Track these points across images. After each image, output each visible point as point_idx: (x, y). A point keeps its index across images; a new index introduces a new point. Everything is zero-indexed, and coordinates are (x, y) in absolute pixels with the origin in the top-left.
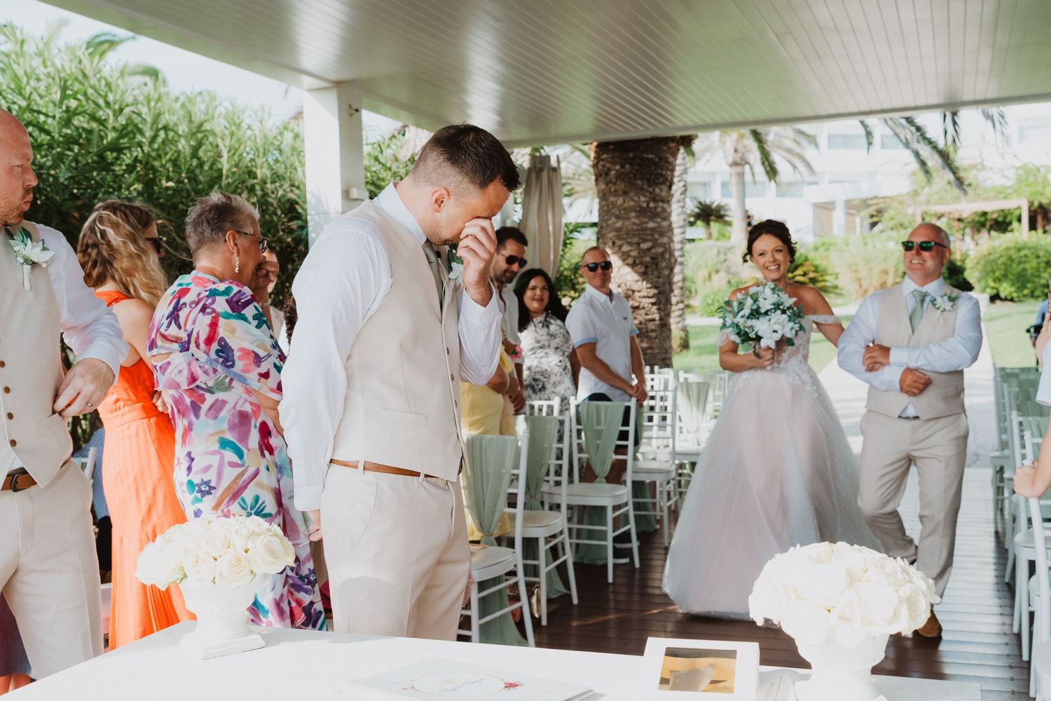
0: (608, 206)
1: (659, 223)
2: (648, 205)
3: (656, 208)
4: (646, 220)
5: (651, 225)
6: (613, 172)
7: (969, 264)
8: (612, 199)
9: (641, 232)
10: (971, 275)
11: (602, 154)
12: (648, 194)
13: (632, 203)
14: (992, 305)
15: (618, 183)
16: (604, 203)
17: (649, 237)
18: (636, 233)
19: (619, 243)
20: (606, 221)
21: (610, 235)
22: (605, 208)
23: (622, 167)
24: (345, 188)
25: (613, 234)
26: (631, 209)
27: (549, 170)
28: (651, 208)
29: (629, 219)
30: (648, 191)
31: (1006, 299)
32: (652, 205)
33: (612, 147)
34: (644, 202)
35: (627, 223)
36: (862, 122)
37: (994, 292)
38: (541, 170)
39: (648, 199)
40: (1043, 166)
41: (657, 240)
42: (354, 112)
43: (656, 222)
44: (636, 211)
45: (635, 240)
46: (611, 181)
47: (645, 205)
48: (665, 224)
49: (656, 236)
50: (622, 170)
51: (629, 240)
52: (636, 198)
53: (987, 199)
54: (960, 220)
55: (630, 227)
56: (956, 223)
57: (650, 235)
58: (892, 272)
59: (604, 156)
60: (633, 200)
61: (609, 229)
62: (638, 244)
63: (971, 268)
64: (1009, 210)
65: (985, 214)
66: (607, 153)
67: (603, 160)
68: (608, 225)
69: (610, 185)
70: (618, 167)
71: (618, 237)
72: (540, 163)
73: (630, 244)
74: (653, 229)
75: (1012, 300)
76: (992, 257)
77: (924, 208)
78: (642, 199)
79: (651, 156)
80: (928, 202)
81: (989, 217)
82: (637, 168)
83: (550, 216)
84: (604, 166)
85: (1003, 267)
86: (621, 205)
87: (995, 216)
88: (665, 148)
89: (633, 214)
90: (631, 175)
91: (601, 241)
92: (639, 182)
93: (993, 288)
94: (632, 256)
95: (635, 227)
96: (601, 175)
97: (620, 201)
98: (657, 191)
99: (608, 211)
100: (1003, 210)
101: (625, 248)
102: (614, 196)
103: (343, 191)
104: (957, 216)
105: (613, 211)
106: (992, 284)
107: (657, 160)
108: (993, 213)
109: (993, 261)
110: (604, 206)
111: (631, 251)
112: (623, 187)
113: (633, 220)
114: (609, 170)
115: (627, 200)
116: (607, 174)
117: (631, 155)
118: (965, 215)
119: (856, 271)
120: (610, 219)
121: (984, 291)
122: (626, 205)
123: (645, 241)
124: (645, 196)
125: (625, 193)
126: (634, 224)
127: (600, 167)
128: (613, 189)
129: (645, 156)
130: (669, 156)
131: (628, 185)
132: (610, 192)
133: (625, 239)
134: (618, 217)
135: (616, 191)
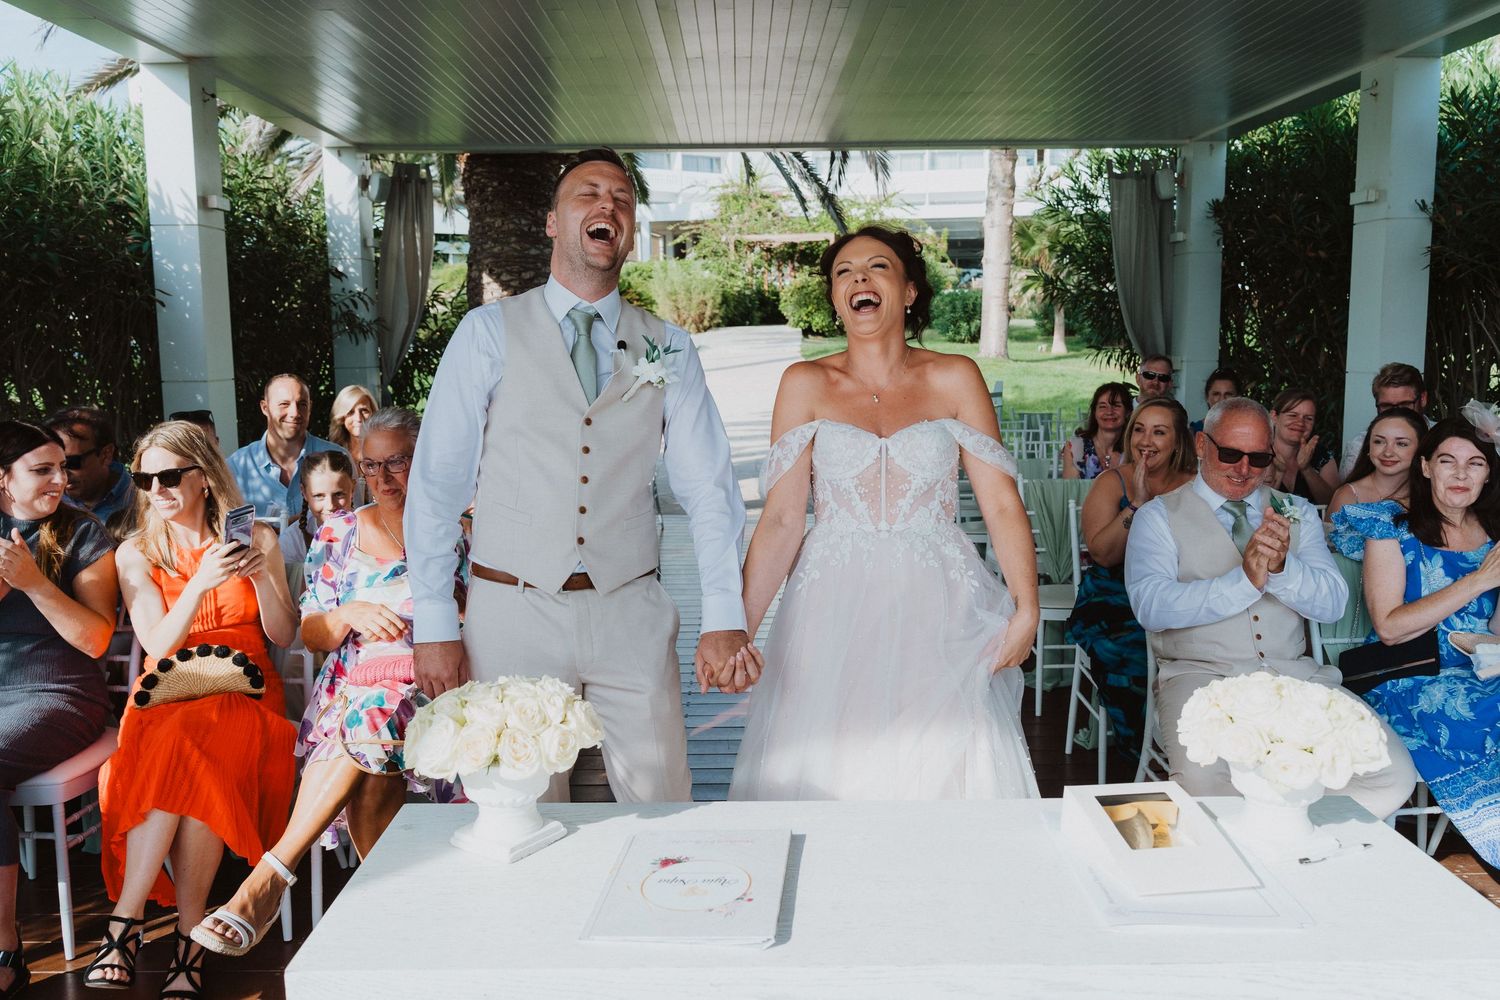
0: (483, 228)
1: (541, 250)
2: (529, 229)
3: (538, 233)
4: (528, 246)
5: (533, 252)
6: (490, 189)
7: (783, 296)
8: (488, 220)
9: (523, 260)
10: (786, 308)
11: (476, 168)
12: (530, 217)
13: (511, 226)
14: (806, 340)
15: (496, 202)
16: (477, 224)
17: (531, 266)
18: (517, 260)
19: (496, 271)
20: (481, 245)
21: (486, 261)
22: (480, 230)
23: (500, 184)
24: (201, 194)
25: (489, 260)
26: (510, 233)
27: (416, 181)
28: (534, 233)
29: (509, 244)
30: (530, 213)
31: (817, 334)
32: (534, 229)
33: (487, 160)
34: (525, 225)
35: (506, 248)
36: (744, 155)
37: (807, 325)
38: (408, 181)
39: (529, 222)
40: (846, 200)
41: (540, 269)
42: (207, 97)
43: (538, 249)
44: (516, 235)
45: (516, 268)
46: (487, 200)
47: (526, 229)
48: (547, 251)
49: (539, 264)
50: (500, 188)
51: (509, 268)
52: (515, 220)
53: (795, 231)
54: (769, 250)
55: (510, 253)
56: (764, 253)
57: (532, 263)
58: (710, 304)
59: (479, 170)
60: (514, 223)
61: (485, 254)
62: (520, 273)
63: (786, 301)
64: (817, 242)
65: (793, 245)
66: (482, 166)
67: (477, 174)
68: (483, 250)
69: (486, 204)
70: (495, 184)
71: (496, 264)
72: (406, 173)
73: (510, 272)
74: (534, 256)
75: (823, 335)
76: (805, 291)
77: (738, 236)
78: (523, 222)
79: (532, 174)
80: (740, 231)
81: (798, 248)
82: (517, 186)
83: (418, 235)
84: (478, 181)
85: (815, 301)
86: (499, 227)
87: (803, 247)
88: (548, 165)
89: (513, 239)
90: (511, 194)
91: (474, 267)
92: (520, 202)
93: (806, 322)
94: (512, 287)
95: (516, 254)
96: (474, 192)
97: (498, 223)
98: (539, 213)
99: (484, 234)
100: (810, 243)
101: (504, 277)
102: (490, 216)
103: (198, 198)
104: (767, 245)
105: (489, 233)
106: (805, 318)
107: (539, 178)
108: (801, 244)
109: (806, 294)
110: (478, 226)
111: (512, 280)
112: (502, 207)
113: (513, 245)
114: (485, 186)
115: (506, 222)
116: (483, 190)
117: (511, 170)
118: (775, 245)
119: (675, 301)
120: (486, 243)
121: (797, 325)
122: (505, 228)
123: (527, 270)
124: (526, 219)
125: (504, 214)
126: (515, 250)
127: (473, 182)
128: (489, 208)
129: (527, 172)
130: (551, 174)
131: (507, 205)
132: (486, 212)
133: (504, 267)
134: (495, 241)
135: (493, 211)
